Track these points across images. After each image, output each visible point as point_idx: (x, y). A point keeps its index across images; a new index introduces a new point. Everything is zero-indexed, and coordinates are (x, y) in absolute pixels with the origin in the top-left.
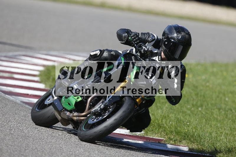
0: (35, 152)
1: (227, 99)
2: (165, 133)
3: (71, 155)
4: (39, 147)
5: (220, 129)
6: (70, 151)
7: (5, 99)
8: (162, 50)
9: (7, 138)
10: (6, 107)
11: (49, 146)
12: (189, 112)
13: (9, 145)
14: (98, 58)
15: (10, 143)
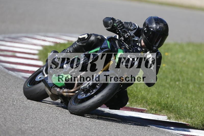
0: (34, 120)
1: (201, 74)
2: (147, 104)
3: (66, 123)
4: (38, 116)
5: (195, 101)
6: (65, 120)
7: (8, 74)
8: (142, 38)
10: (9, 82)
11: (47, 115)
12: (168, 85)
13: (12, 114)
14: (86, 41)
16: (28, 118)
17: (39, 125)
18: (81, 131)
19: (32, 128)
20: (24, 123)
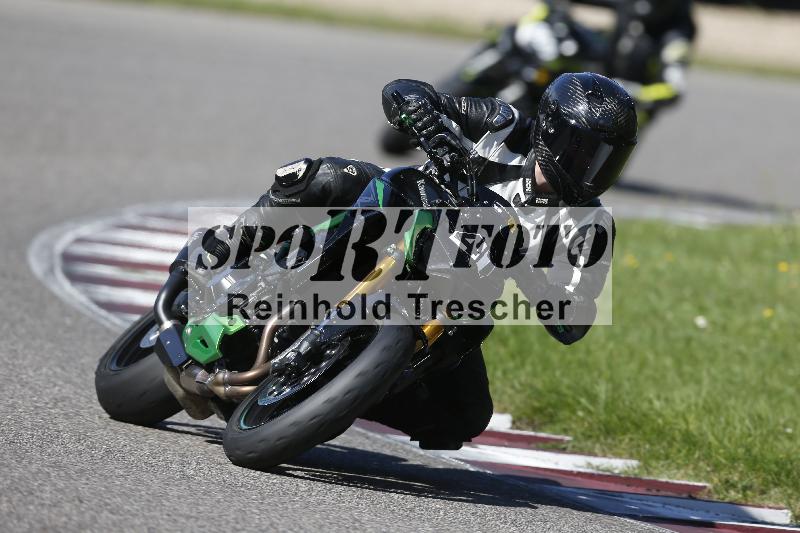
2: (712, 465)
4: (283, 521)
8: (536, 157)
9: (174, 492)
11: (317, 516)
12: (790, 391)
14: (301, 187)
15: (185, 510)
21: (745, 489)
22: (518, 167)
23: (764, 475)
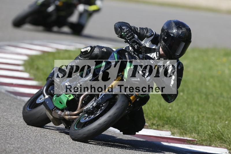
1: (208, 83)
3: (56, 142)
5: (202, 113)
14: (89, 55)
16: (13, 138)
17: (25, 145)
18: (74, 151)
19: (18, 148)
20: (9, 143)
21: (158, 125)
22: (155, 49)
23: (163, 121)
